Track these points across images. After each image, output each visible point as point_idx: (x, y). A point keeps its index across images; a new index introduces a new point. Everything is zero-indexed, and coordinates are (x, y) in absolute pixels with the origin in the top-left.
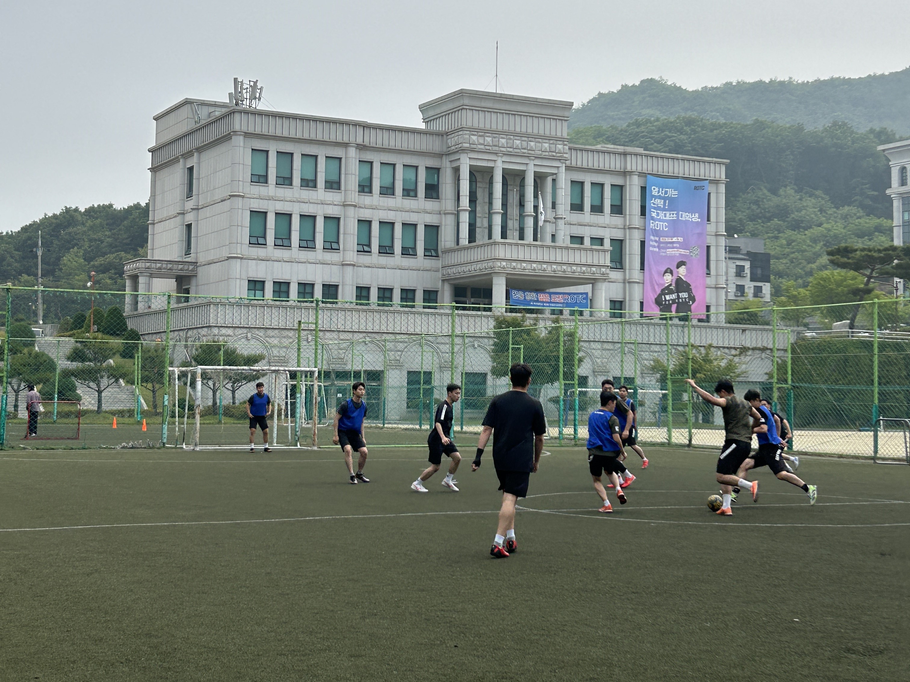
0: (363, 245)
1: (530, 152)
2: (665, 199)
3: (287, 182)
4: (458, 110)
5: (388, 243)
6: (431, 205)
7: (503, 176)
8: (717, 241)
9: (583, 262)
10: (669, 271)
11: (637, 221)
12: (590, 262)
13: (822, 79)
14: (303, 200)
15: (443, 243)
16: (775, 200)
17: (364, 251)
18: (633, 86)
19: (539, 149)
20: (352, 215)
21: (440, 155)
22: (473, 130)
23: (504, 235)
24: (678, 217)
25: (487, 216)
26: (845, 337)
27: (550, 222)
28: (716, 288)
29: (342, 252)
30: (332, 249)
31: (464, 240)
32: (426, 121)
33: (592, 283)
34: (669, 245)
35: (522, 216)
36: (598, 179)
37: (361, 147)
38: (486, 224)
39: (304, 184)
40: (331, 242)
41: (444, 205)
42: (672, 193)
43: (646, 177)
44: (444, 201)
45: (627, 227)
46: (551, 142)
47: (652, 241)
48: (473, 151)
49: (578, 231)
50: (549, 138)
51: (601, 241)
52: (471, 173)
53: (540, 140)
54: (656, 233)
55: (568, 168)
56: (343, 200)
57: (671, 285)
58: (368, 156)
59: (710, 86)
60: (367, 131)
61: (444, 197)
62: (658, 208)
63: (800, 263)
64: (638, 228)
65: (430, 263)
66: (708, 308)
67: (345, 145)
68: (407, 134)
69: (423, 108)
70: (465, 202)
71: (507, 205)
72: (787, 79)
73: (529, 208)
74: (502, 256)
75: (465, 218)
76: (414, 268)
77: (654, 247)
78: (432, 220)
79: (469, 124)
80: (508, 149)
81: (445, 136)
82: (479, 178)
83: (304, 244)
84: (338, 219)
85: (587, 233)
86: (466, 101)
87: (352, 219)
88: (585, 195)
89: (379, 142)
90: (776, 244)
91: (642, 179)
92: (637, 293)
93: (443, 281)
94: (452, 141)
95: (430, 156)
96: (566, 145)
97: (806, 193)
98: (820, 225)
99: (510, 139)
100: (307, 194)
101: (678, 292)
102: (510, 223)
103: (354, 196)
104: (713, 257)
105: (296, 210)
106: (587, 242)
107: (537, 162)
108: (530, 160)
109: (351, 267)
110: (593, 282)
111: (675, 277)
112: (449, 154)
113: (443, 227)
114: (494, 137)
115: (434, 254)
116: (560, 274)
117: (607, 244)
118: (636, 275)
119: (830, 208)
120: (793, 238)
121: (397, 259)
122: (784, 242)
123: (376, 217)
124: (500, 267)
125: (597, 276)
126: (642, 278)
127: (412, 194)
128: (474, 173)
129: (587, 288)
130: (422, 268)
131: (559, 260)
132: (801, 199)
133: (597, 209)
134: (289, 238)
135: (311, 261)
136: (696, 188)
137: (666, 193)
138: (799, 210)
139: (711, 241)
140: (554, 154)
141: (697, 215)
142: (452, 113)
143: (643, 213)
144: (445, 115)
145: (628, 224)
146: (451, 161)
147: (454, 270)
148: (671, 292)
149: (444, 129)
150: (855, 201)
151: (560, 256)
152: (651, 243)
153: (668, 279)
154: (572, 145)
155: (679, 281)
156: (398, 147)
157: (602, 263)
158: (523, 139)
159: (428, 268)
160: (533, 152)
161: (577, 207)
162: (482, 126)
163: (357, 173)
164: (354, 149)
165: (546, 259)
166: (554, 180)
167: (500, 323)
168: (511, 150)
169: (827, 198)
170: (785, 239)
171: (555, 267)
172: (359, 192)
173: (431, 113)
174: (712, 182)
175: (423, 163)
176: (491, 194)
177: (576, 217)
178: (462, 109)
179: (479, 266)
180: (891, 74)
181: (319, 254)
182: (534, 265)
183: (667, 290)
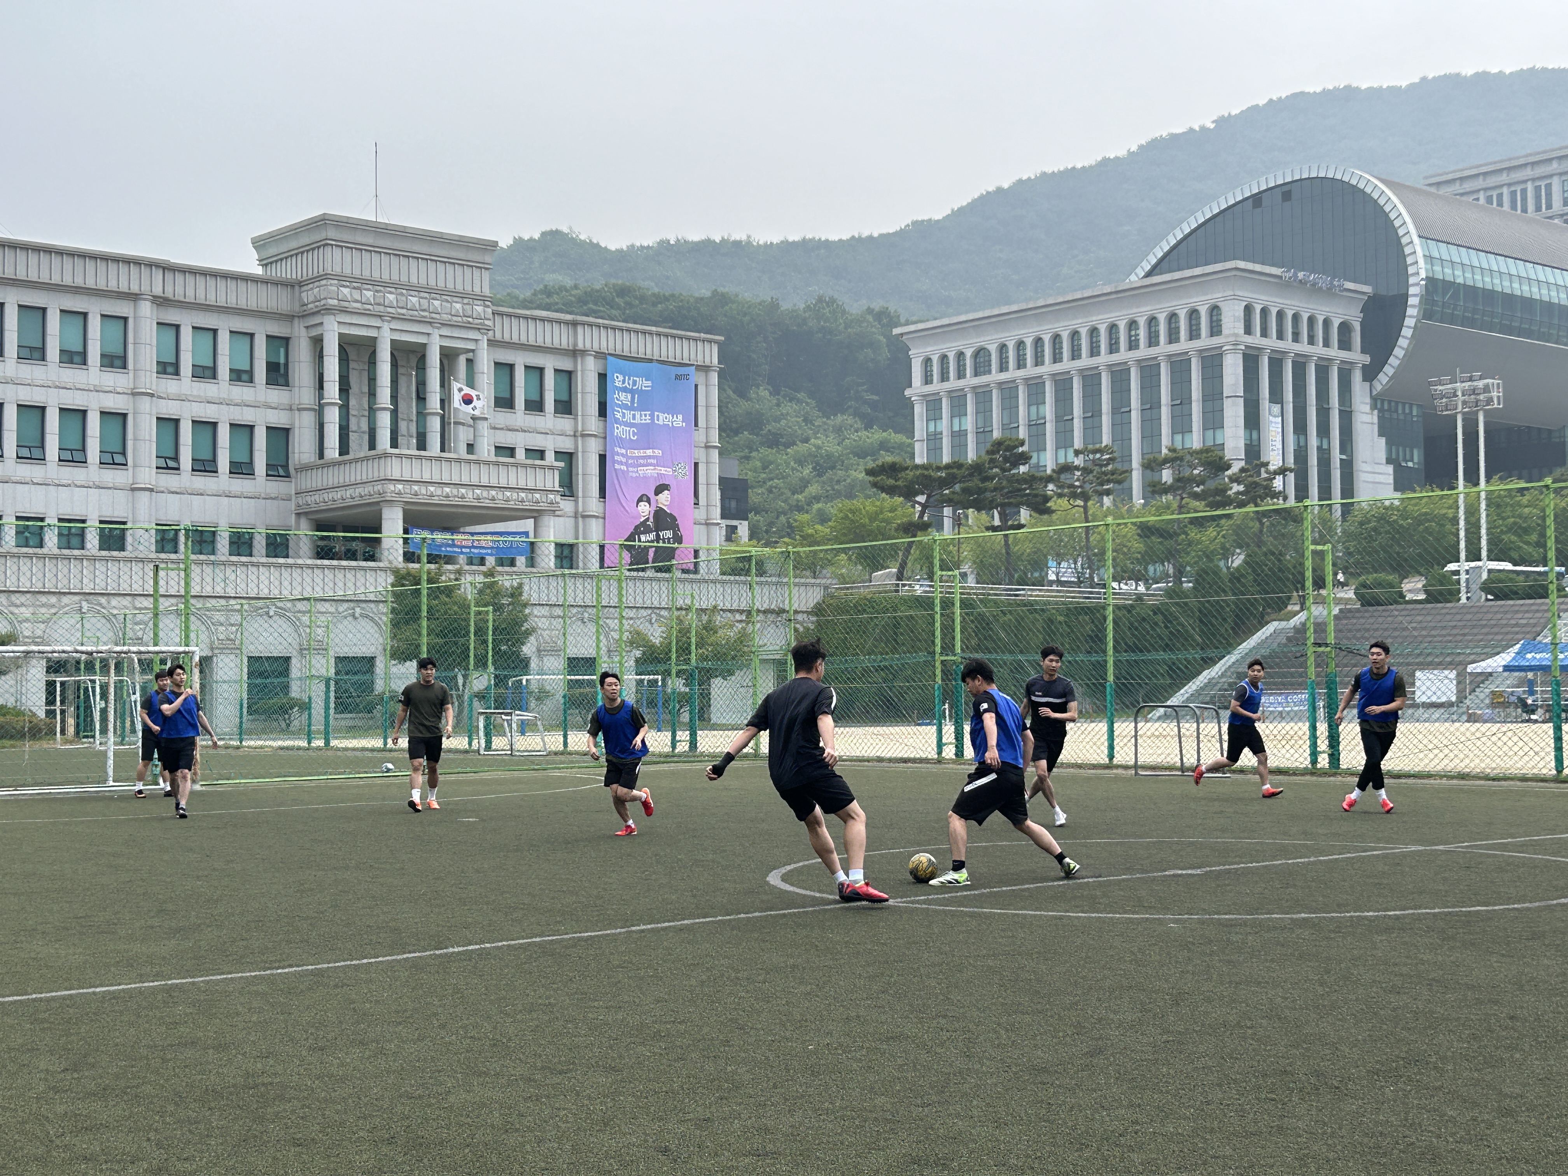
0: (165, 458)
1: (434, 315)
2: (632, 392)
3: (37, 355)
4: (319, 247)
5: (208, 456)
6: (276, 395)
7: (392, 353)
8: (707, 455)
9: (522, 484)
10: (645, 499)
11: (593, 424)
12: (531, 485)
13: (791, 239)
14: (63, 385)
15: (296, 456)
16: (745, 405)
17: (168, 468)
18: (531, 240)
19: (448, 311)
20: (148, 410)
21: (290, 318)
22: (342, 279)
23: (394, 444)
24: (652, 419)
25: (367, 413)
26: (891, 591)
27: (463, 424)
28: (707, 524)
29: (131, 470)
30: (114, 464)
31: (332, 450)
32: (265, 263)
33: (535, 518)
34: (642, 461)
35: (422, 415)
36: (536, 360)
37: (161, 302)
38: (365, 427)
39: (65, 358)
40: (112, 453)
41: (297, 396)
42: (644, 384)
43: (606, 359)
44: (297, 389)
45: (578, 434)
46: (466, 301)
47: (618, 454)
48: (345, 311)
49: (507, 439)
50: (462, 296)
51: (541, 454)
52: (341, 348)
53: (448, 298)
54: (621, 442)
55: (492, 343)
56: (131, 386)
57: (648, 519)
58: (172, 316)
59: (638, 244)
60: (169, 276)
61: (297, 384)
62: (625, 407)
63: (782, 494)
64: (595, 436)
65: (276, 487)
66: (696, 552)
67: (134, 297)
68: (234, 282)
69: (259, 243)
70: (332, 391)
71: (397, 397)
72: (744, 238)
73: (434, 402)
74: (396, 475)
75: (333, 416)
76: (249, 495)
77: (621, 463)
78: (279, 419)
79: (337, 269)
80: (400, 311)
81: (297, 288)
82: (352, 356)
83: (67, 455)
84: (124, 416)
85: (520, 442)
86: (332, 233)
87: (148, 416)
88: (517, 384)
89: (190, 293)
90: (748, 467)
91: (601, 362)
92: (595, 532)
93: (298, 515)
94: (309, 295)
95: (271, 319)
96: (488, 306)
97: (784, 397)
98: (806, 440)
99: (402, 294)
100: (71, 375)
101: (657, 531)
102: (402, 426)
103: (150, 380)
104: (702, 479)
105: (53, 401)
106: (520, 454)
107: (445, 332)
108: (434, 327)
109: (147, 493)
110: (536, 515)
111: (653, 508)
112: (303, 316)
113: (297, 431)
114: (377, 291)
115: (282, 473)
116: (487, 503)
117: (550, 456)
118: (594, 505)
119: (818, 417)
120: (771, 458)
121: (223, 479)
122: (759, 464)
123: (187, 413)
124: (392, 492)
125: (543, 506)
126: (601, 510)
127: (245, 377)
128: (346, 345)
129: (528, 525)
130: (263, 495)
131: (485, 481)
132: (778, 405)
133: (535, 406)
134: (42, 447)
135: (79, 483)
136: (678, 377)
137: (635, 383)
138: (777, 420)
139: (700, 455)
140: (470, 320)
141: (680, 417)
142: (308, 251)
143: (603, 411)
144: (297, 255)
145: (580, 429)
146: (307, 327)
147: (317, 497)
148: (648, 531)
149: (294, 277)
150: (850, 407)
151: (487, 476)
152: (616, 458)
153: (645, 509)
154: (495, 308)
155: (659, 514)
156: (222, 302)
157: (549, 486)
158: (422, 294)
159: (273, 496)
160: (437, 316)
161: (505, 402)
162: (357, 273)
163: (154, 342)
164: (148, 304)
165: (465, 480)
166: (470, 361)
167: (401, 578)
168: (404, 311)
169: (813, 403)
170: (760, 460)
171: (478, 492)
172: (158, 373)
173: (272, 251)
174: (699, 368)
175: (261, 330)
176: (372, 380)
177: (503, 417)
178: (324, 245)
179: (360, 490)
180: (881, 236)
181: (93, 471)
182: (447, 490)
183: (641, 529)
